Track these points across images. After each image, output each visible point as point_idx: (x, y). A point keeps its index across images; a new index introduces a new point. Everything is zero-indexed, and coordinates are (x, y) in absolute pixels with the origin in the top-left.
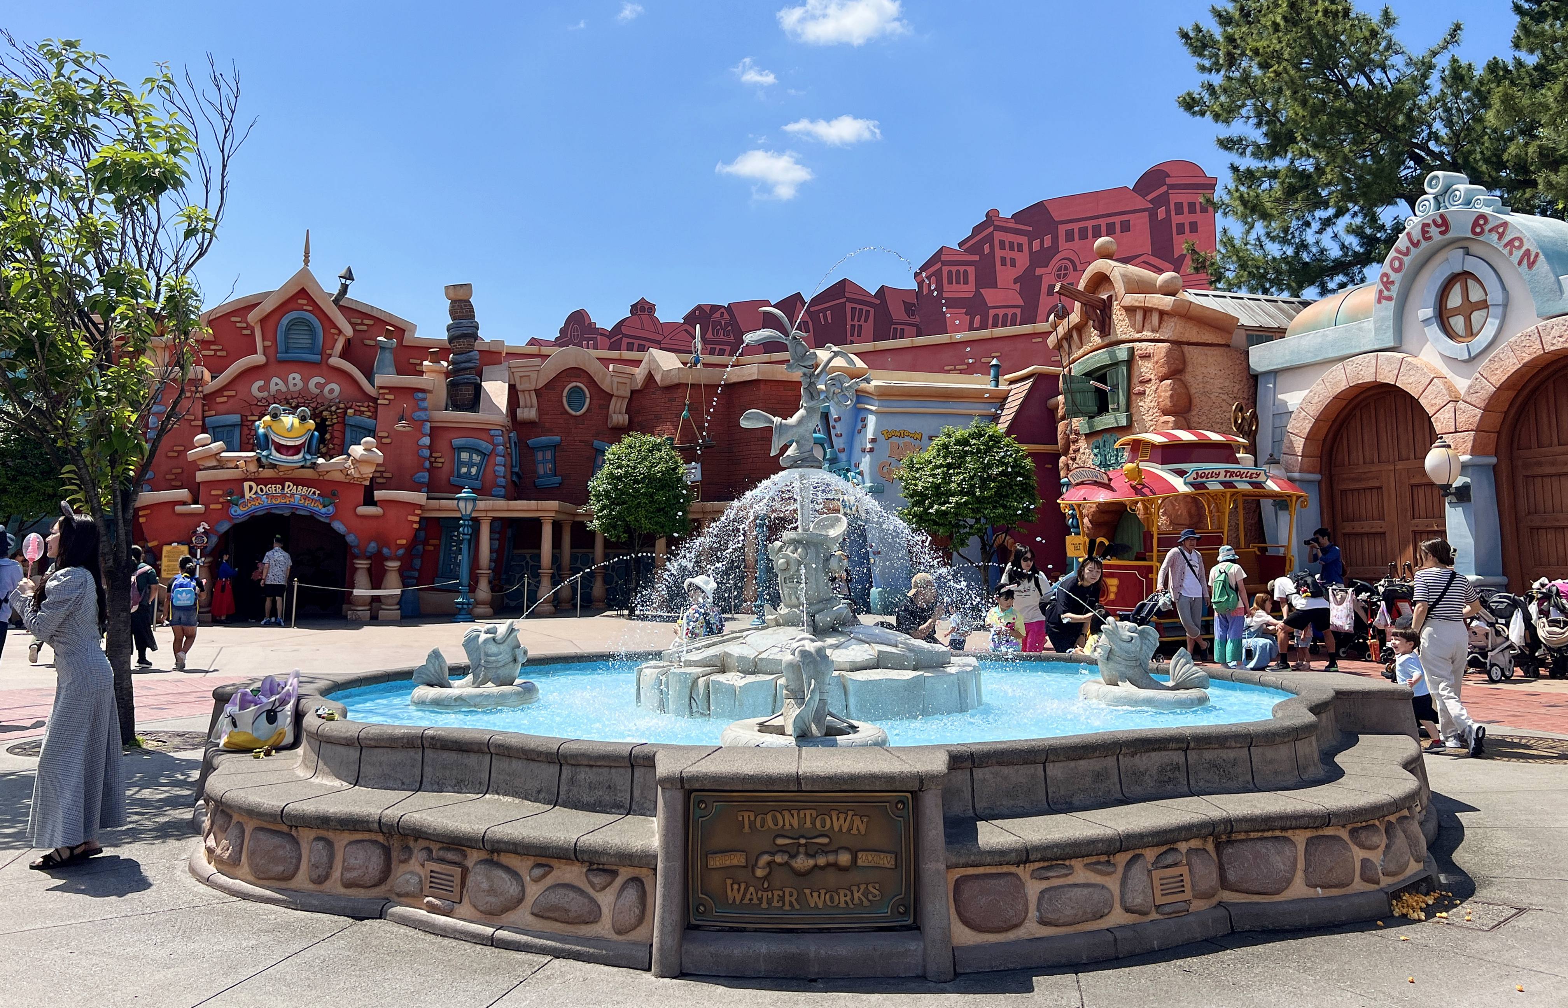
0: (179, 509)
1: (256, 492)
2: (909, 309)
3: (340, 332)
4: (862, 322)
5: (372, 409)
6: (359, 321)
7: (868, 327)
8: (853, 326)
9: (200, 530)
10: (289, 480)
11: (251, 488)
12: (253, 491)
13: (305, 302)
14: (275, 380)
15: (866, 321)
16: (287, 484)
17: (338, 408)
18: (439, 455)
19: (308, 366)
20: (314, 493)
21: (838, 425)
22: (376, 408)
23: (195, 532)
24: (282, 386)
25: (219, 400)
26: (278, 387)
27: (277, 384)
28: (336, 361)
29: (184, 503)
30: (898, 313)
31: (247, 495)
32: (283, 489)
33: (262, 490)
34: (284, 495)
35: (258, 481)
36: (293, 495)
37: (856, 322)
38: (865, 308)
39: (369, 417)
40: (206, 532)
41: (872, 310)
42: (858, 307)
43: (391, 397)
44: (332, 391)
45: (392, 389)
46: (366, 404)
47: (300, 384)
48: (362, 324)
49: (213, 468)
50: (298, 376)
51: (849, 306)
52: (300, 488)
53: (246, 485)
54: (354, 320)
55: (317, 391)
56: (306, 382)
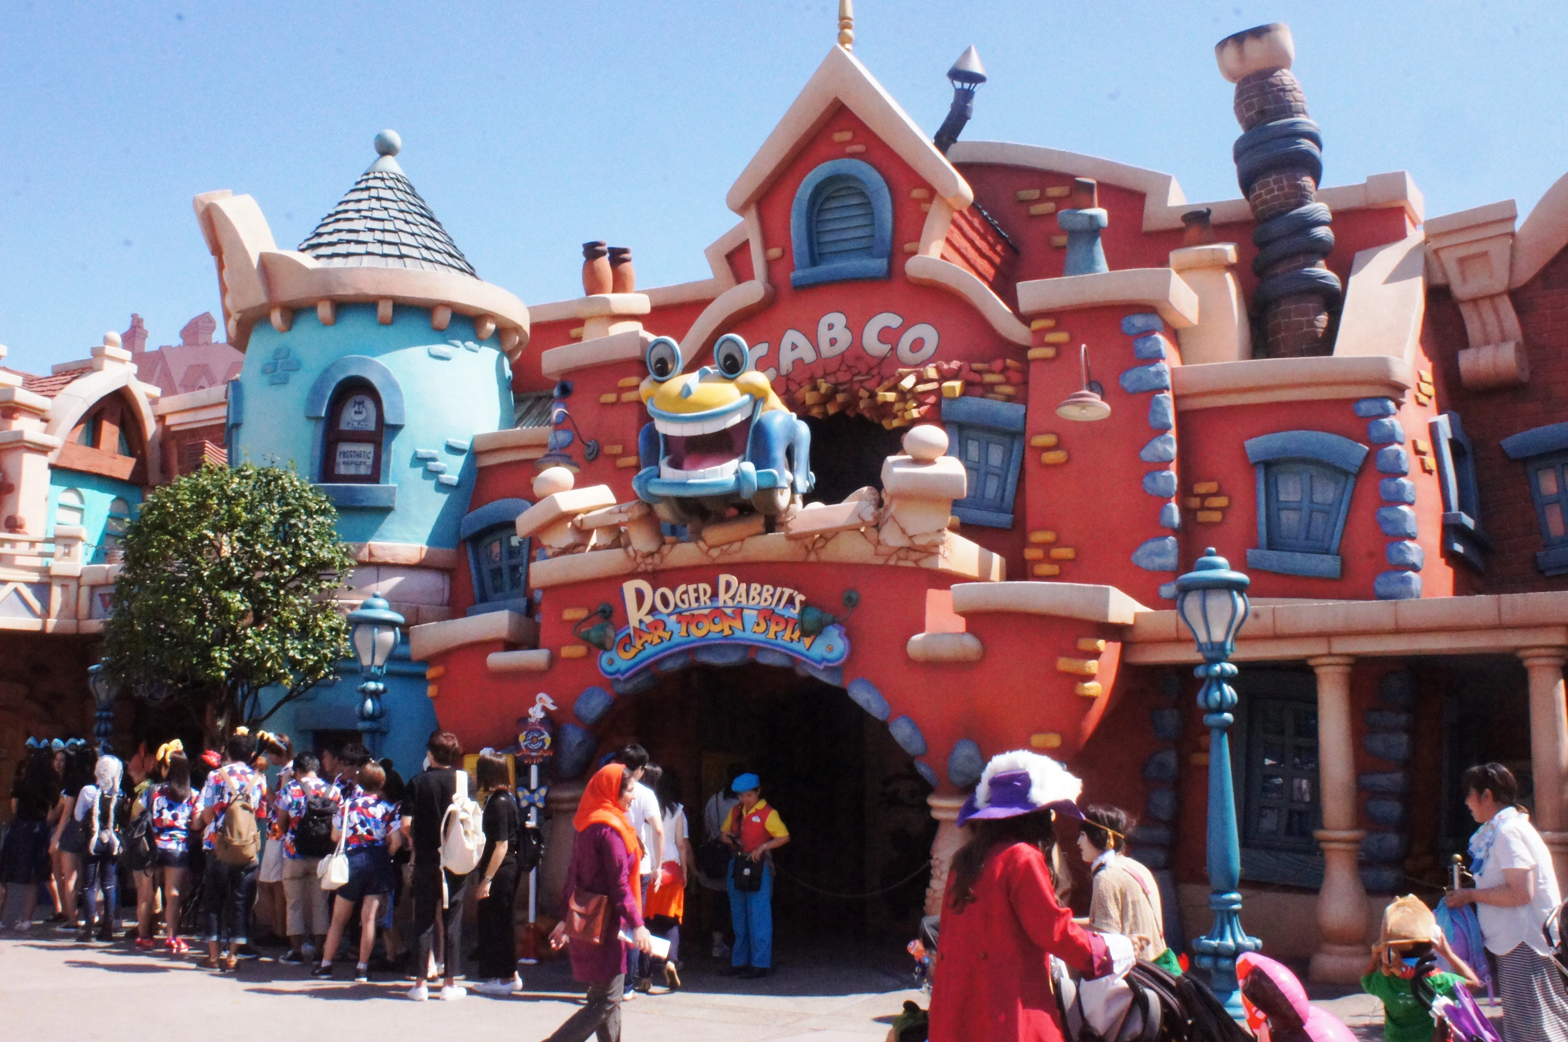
0: (494, 658)
1: (653, 610)
5: (1015, 377)
6: (1035, 194)
9: (536, 713)
10: (730, 568)
11: (640, 596)
12: (647, 606)
13: (847, 136)
14: (792, 336)
16: (723, 578)
17: (921, 380)
18: (1212, 487)
19: (860, 289)
20: (791, 601)
22: (1025, 372)
23: (523, 720)
24: (807, 354)
26: (796, 355)
27: (794, 347)
29: (508, 647)
31: (635, 616)
32: (715, 595)
33: (665, 602)
34: (717, 613)
35: (656, 577)
36: (739, 612)
39: (1009, 399)
40: (550, 720)
43: (1061, 337)
44: (917, 344)
45: (1064, 316)
46: (998, 364)
47: (845, 338)
48: (1043, 199)
50: (838, 319)
52: (755, 587)
53: (629, 588)
54: (1025, 194)
55: (885, 349)
56: (856, 328)
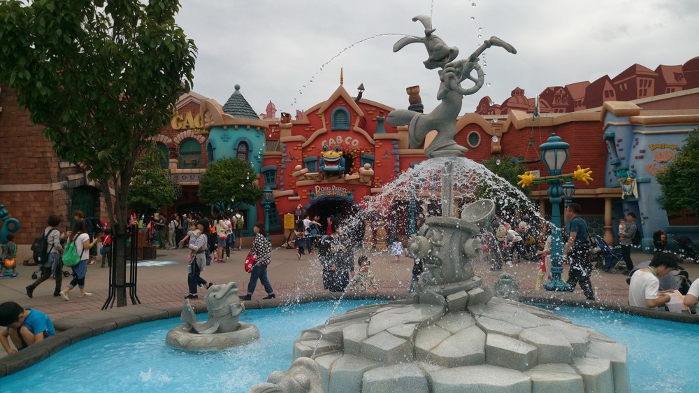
0: (290, 198)
1: (320, 190)
2: (677, 76)
3: (358, 115)
4: (647, 87)
6: (369, 109)
7: (651, 89)
8: (641, 90)
10: (334, 184)
11: (318, 188)
13: (342, 102)
14: (331, 139)
15: (649, 86)
16: (333, 186)
17: (358, 150)
19: (344, 132)
20: (345, 190)
21: (620, 144)
22: (374, 149)
24: (334, 142)
25: (309, 150)
27: (332, 141)
28: (356, 128)
29: (292, 196)
30: (670, 79)
31: (317, 191)
32: (331, 188)
33: (322, 189)
34: (332, 191)
35: (320, 185)
36: (336, 191)
37: (643, 88)
38: (648, 79)
39: (371, 154)
41: (653, 80)
42: (644, 79)
43: (381, 144)
44: (355, 143)
45: (381, 140)
46: (370, 148)
47: (341, 141)
48: (371, 111)
49: (304, 180)
50: (340, 137)
51: (638, 79)
52: (338, 187)
53: (316, 187)
54: (367, 109)
55: (349, 143)
56: (344, 139)
